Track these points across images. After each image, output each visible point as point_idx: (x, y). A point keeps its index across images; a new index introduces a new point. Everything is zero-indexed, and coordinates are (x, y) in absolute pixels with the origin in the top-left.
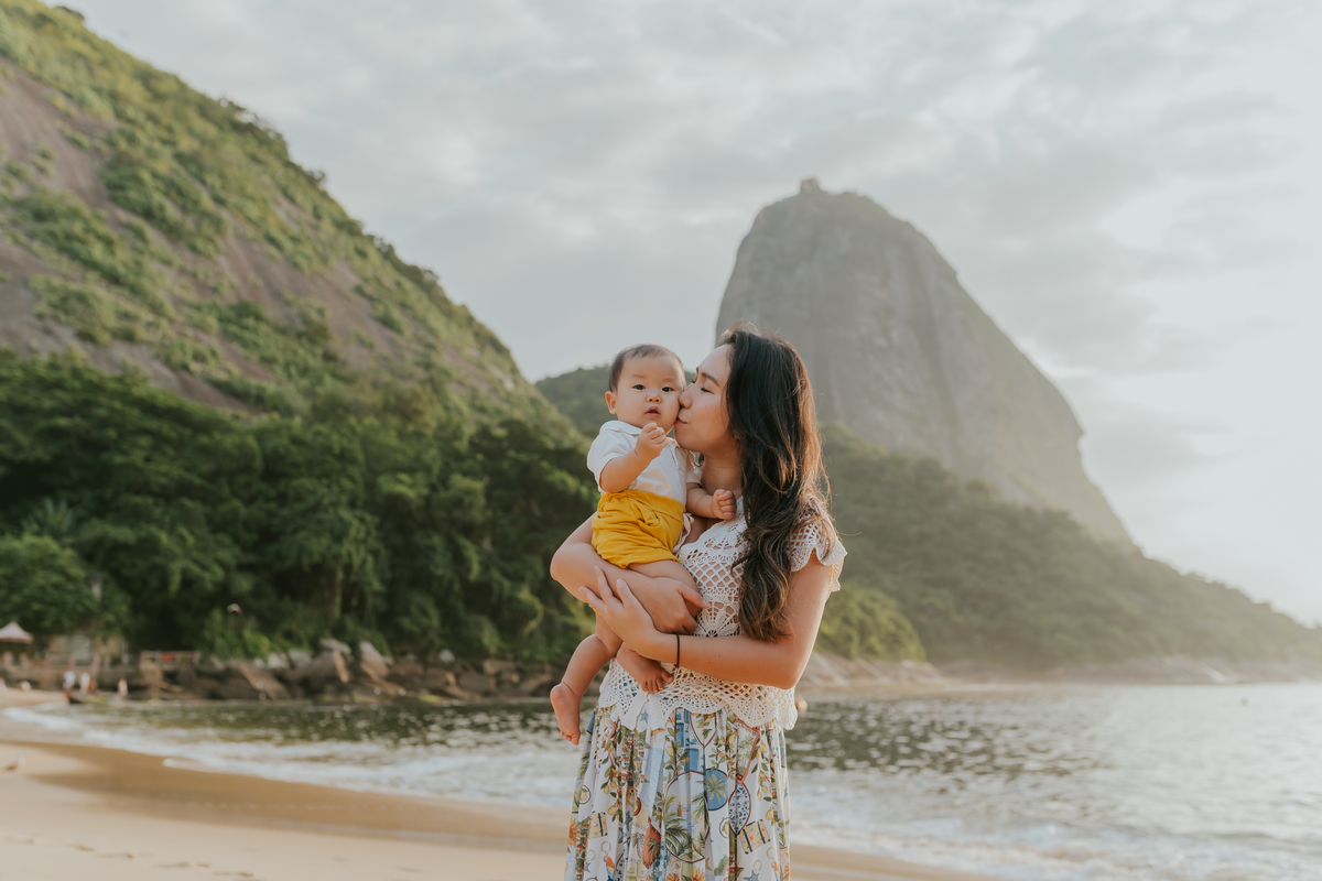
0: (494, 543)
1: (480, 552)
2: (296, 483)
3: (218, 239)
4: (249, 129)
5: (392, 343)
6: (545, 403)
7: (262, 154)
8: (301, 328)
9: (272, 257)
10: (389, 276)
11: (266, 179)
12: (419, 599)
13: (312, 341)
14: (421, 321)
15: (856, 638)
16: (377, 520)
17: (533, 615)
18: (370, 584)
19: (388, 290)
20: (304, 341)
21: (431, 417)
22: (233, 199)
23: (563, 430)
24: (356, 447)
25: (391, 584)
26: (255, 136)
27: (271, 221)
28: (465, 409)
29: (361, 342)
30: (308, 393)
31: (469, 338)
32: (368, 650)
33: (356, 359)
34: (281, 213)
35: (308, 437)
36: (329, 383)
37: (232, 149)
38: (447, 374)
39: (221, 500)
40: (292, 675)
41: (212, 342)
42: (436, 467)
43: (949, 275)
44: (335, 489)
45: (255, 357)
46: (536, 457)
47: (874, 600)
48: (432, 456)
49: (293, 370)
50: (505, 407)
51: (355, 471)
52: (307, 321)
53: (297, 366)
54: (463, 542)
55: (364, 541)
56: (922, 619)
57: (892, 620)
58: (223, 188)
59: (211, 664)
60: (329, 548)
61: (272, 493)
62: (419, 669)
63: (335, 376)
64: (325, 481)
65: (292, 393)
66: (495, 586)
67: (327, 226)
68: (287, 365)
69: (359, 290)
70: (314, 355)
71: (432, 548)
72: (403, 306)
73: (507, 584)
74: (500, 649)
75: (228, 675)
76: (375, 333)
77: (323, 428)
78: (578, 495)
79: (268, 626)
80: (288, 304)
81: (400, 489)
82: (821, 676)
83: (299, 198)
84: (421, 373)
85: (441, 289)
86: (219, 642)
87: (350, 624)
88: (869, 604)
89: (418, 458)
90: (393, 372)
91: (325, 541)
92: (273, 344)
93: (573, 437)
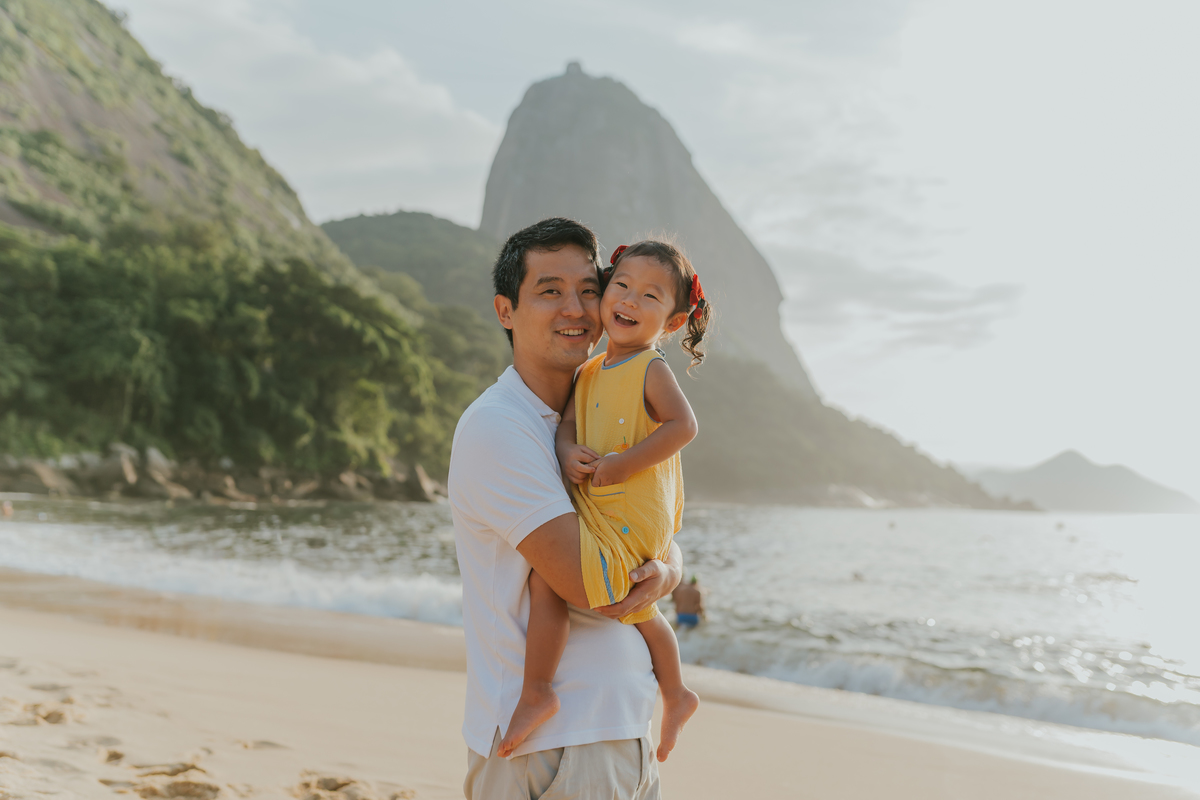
0: (276, 365)
1: (261, 373)
2: (90, 302)
3: (20, 67)
5: (187, 178)
6: (327, 242)
8: (100, 157)
9: (72, 88)
10: (186, 116)
12: (203, 413)
13: (111, 171)
14: (215, 162)
16: (166, 341)
17: (306, 430)
18: (157, 397)
19: (185, 128)
20: (103, 170)
21: (220, 251)
22: (35, 30)
23: (342, 269)
24: (148, 274)
25: (178, 397)
27: (74, 54)
28: (253, 245)
29: (157, 175)
30: (106, 220)
31: (260, 179)
32: (155, 456)
33: (151, 190)
34: (83, 46)
35: (104, 261)
36: (126, 212)
38: (237, 211)
39: (18, 314)
40: (83, 475)
41: (12, 165)
42: (224, 295)
43: (686, 156)
44: (128, 310)
45: (53, 182)
46: (313, 293)
48: (221, 288)
49: (92, 199)
50: (290, 245)
51: (146, 295)
52: (104, 150)
53: (95, 193)
54: (246, 364)
55: (154, 359)
58: (28, 16)
59: (6, 462)
60: (120, 364)
61: (68, 310)
62: (201, 474)
63: (132, 205)
64: (118, 302)
65: (89, 220)
66: (273, 404)
67: (128, 64)
68: (85, 195)
69: (157, 127)
70: (113, 185)
71: (217, 368)
72: (199, 145)
73: (283, 403)
74: (274, 458)
75: (21, 472)
76: (170, 169)
77: (118, 253)
78: (350, 330)
79: (61, 429)
80: (88, 134)
81: (188, 313)
83: (102, 32)
84: (213, 209)
85: (235, 132)
86: (14, 443)
87: (139, 431)
89: (206, 287)
90: (187, 206)
91: (117, 357)
92: (71, 169)
93: (351, 275)
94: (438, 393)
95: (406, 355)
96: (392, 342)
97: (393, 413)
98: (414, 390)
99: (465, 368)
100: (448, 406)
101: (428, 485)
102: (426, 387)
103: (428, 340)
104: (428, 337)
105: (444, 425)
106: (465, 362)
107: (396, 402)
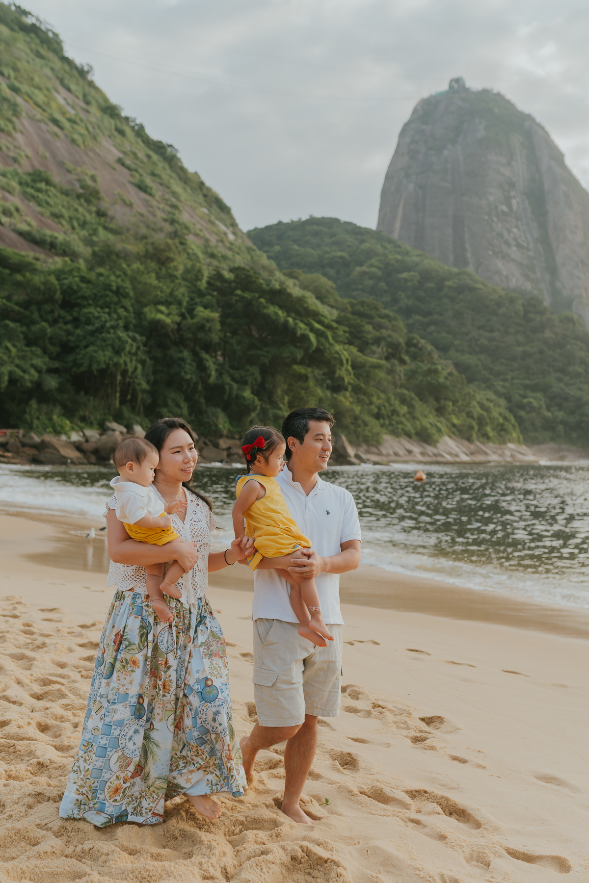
0: (223, 355)
1: (214, 363)
2: (86, 310)
3: (14, 119)
4: (33, 30)
5: (147, 204)
6: (258, 252)
7: (43, 51)
8: (81, 191)
9: (56, 135)
10: (142, 151)
11: (48, 71)
12: (173, 395)
13: (88, 201)
14: (167, 187)
15: (476, 427)
16: (144, 338)
17: (254, 409)
18: (139, 384)
19: (142, 162)
20: (82, 201)
21: (180, 264)
22: (25, 88)
23: (271, 273)
24: (127, 284)
25: (154, 384)
26: (37, 36)
27: (53, 105)
28: (201, 255)
29: (124, 202)
30: (89, 242)
31: (201, 199)
32: (138, 429)
33: (121, 215)
34: (60, 98)
35: (92, 276)
36: (102, 234)
37: (22, 45)
38: (187, 228)
39: (33, 322)
40: (86, 446)
41: (15, 201)
42: (185, 301)
43: (559, 157)
44: (115, 316)
45: (48, 214)
46: (257, 295)
47: (488, 400)
48: (182, 291)
49: (75, 224)
50: (229, 254)
51: (127, 303)
52: (83, 185)
53: (78, 220)
54: (204, 355)
55: (136, 354)
56: (522, 413)
57: (501, 414)
58: (17, 78)
59: (32, 438)
60: (111, 359)
61: (69, 318)
63: (105, 228)
64: (107, 310)
65: (76, 240)
66: (227, 387)
67: (94, 109)
68: (70, 220)
69: (120, 161)
70: (90, 212)
71: (183, 360)
73: (235, 386)
74: (229, 431)
75: (42, 446)
76: (134, 196)
77: (101, 270)
78: (286, 323)
79: (69, 412)
80: (69, 171)
81: (160, 316)
82: (450, 454)
83: (73, 87)
84: (168, 228)
85: (179, 160)
86: (36, 423)
87: (127, 411)
88: (486, 403)
89: (171, 294)
90: (148, 227)
91: (108, 353)
92: (58, 202)
93: (278, 278)
94: (355, 374)
95: (331, 345)
96: (319, 334)
97: (319, 392)
98: (338, 373)
99: (374, 353)
100: (363, 385)
101: (351, 451)
102: (347, 370)
103: (345, 332)
104: (347, 329)
105: (359, 401)
106: (374, 348)
107: (320, 383)
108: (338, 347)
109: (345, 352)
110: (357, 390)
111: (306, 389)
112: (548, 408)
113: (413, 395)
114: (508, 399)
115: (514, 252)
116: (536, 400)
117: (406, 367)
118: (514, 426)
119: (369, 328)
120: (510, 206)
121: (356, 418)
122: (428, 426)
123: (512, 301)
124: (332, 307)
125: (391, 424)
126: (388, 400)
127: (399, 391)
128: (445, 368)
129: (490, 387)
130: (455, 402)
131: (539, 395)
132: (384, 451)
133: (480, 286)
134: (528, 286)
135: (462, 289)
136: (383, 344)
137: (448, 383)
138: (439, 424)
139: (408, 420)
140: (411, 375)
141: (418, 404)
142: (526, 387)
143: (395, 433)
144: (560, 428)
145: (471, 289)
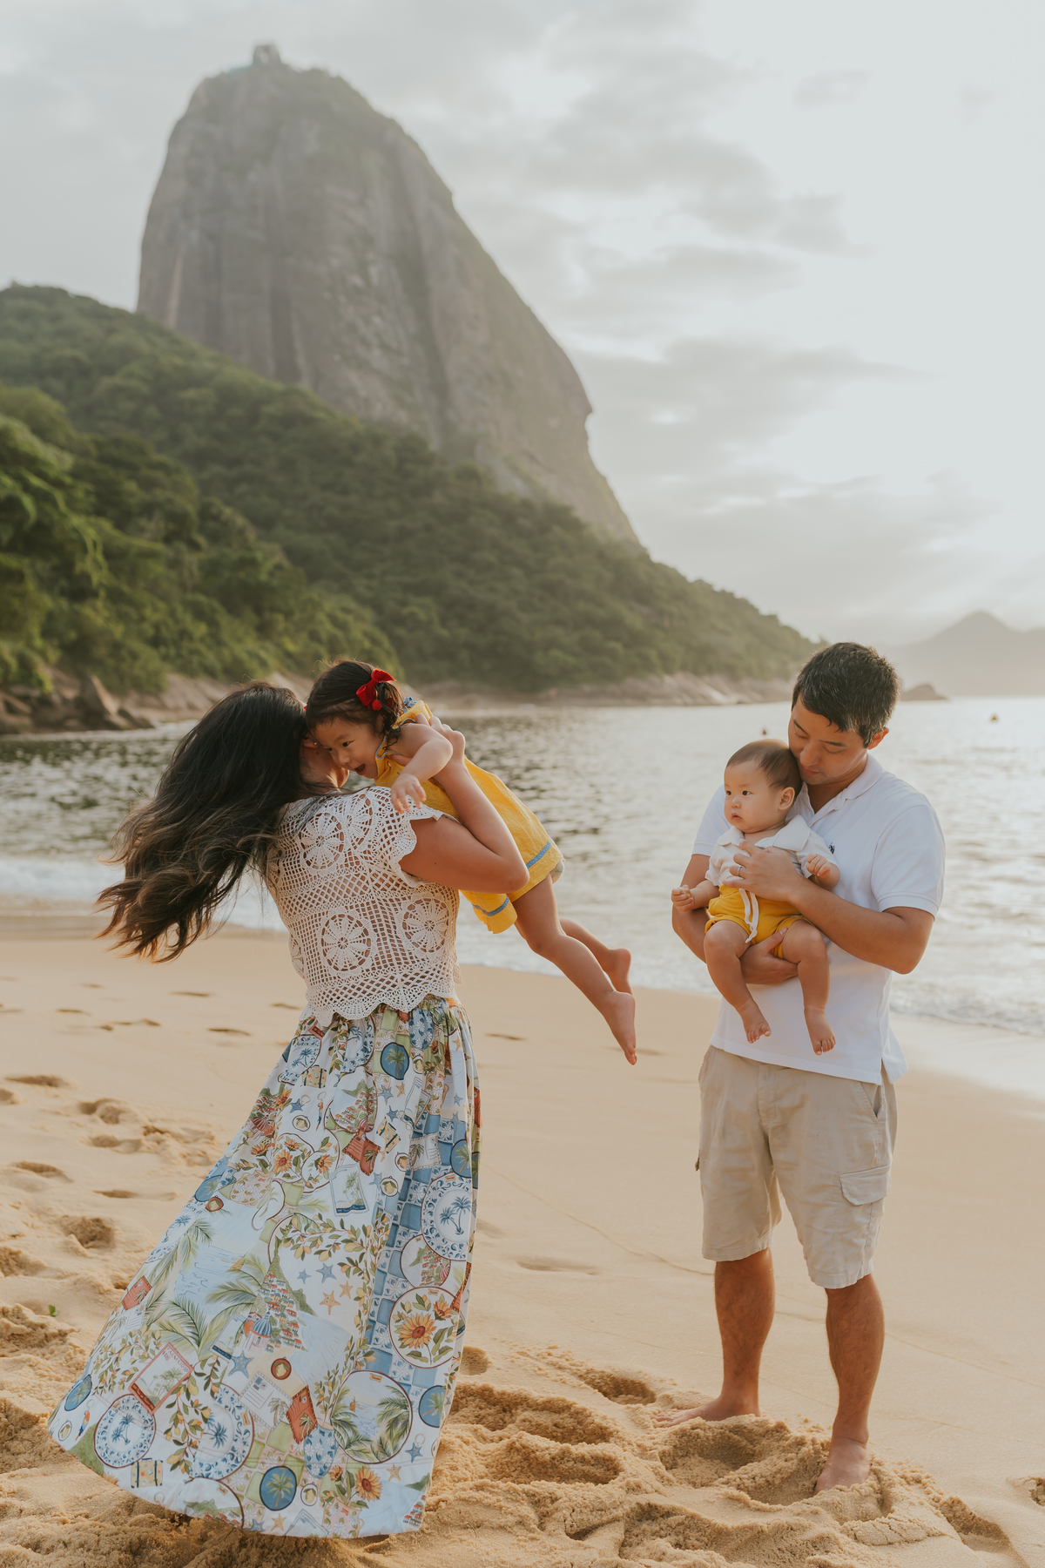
43: (443, 194)
47: (346, 610)
56: (401, 632)
57: (366, 634)
88: (341, 616)
94: (110, 569)
95: (64, 516)
96: (40, 497)
97: (47, 601)
98: (79, 567)
99: (142, 530)
100: (125, 588)
101: (111, 704)
102: (95, 561)
103: (88, 493)
104: (90, 487)
105: (121, 617)
106: (143, 522)
107: (46, 585)
108: (76, 521)
109: (91, 530)
110: (115, 596)
111: (23, 596)
112: (444, 622)
113: (216, 604)
114: (378, 608)
115: (376, 357)
116: (422, 609)
117: (202, 556)
118: (388, 653)
119: (131, 486)
120: (366, 277)
121: (116, 647)
122: (244, 657)
123: (377, 441)
124: (62, 448)
125: (179, 655)
126: (172, 613)
127: (190, 597)
128: (270, 556)
129: (346, 589)
130: (288, 615)
131: (428, 601)
132: (169, 702)
133: (321, 415)
134: (402, 417)
135: (293, 420)
136: (158, 514)
137: (275, 582)
138: (263, 654)
139: (209, 648)
140: (211, 569)
141: (224, 619)
142: (407, 588)
143: (187, 670)
144: (464, 655)
145: (308, 421)
